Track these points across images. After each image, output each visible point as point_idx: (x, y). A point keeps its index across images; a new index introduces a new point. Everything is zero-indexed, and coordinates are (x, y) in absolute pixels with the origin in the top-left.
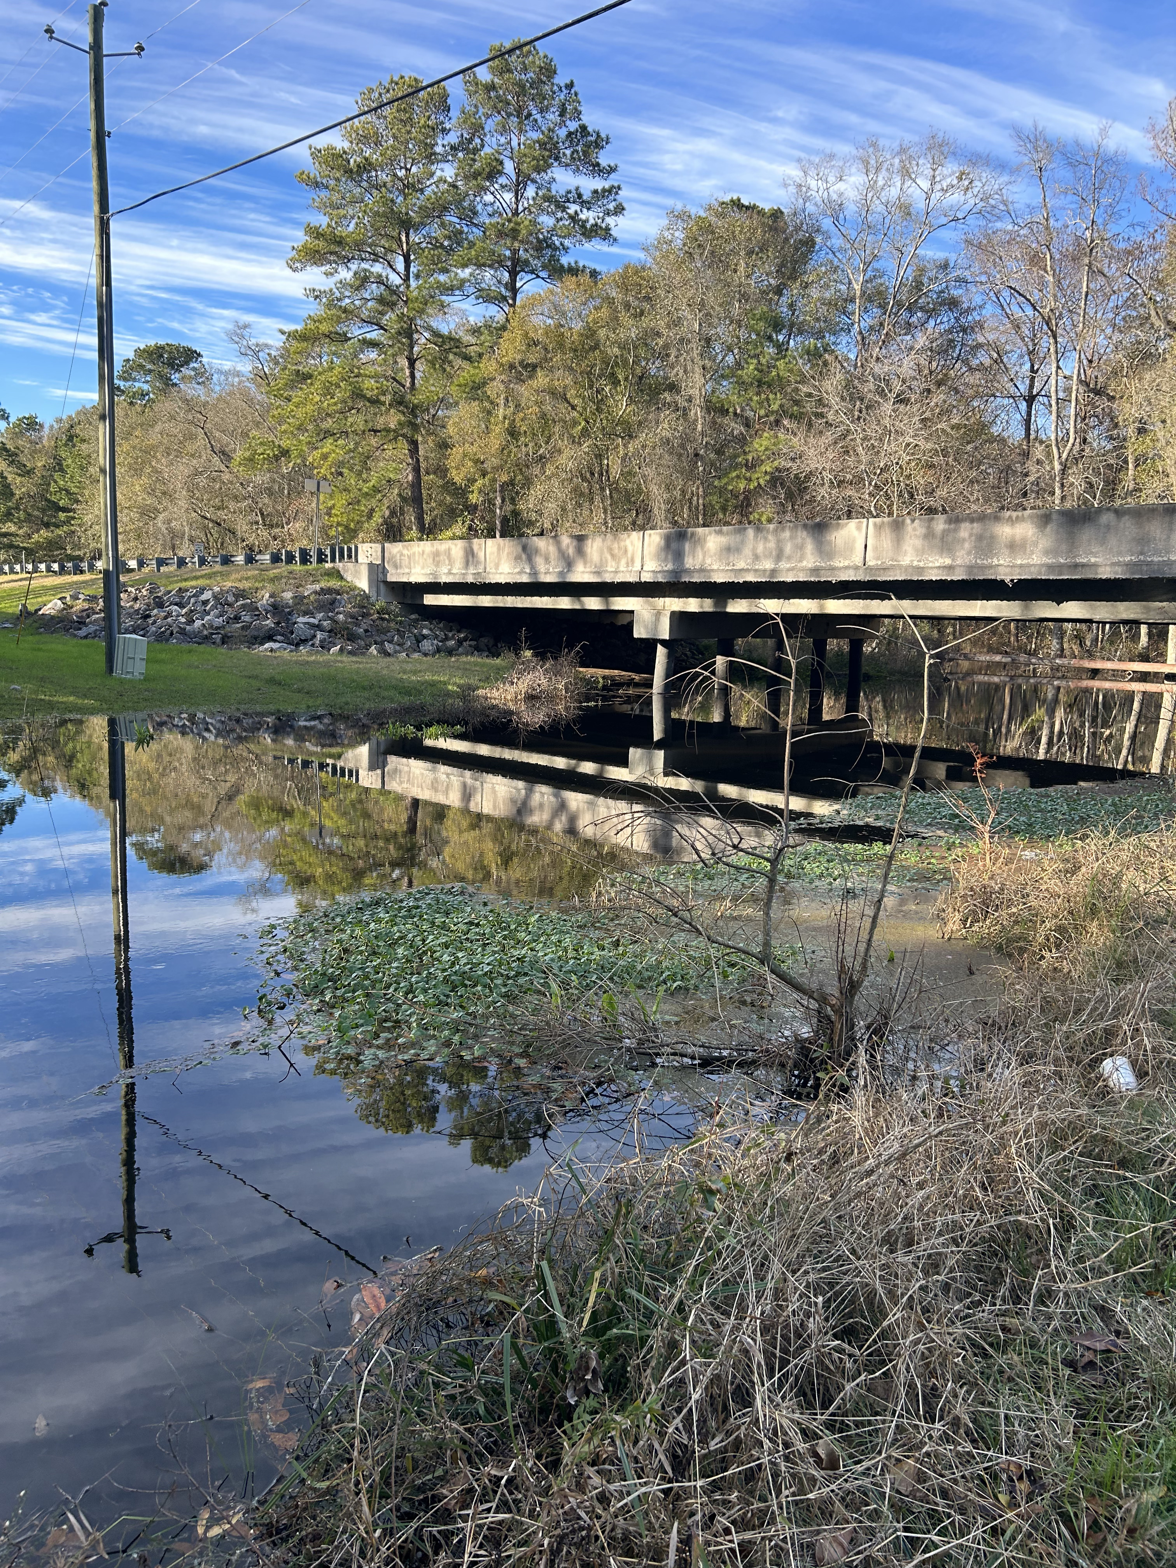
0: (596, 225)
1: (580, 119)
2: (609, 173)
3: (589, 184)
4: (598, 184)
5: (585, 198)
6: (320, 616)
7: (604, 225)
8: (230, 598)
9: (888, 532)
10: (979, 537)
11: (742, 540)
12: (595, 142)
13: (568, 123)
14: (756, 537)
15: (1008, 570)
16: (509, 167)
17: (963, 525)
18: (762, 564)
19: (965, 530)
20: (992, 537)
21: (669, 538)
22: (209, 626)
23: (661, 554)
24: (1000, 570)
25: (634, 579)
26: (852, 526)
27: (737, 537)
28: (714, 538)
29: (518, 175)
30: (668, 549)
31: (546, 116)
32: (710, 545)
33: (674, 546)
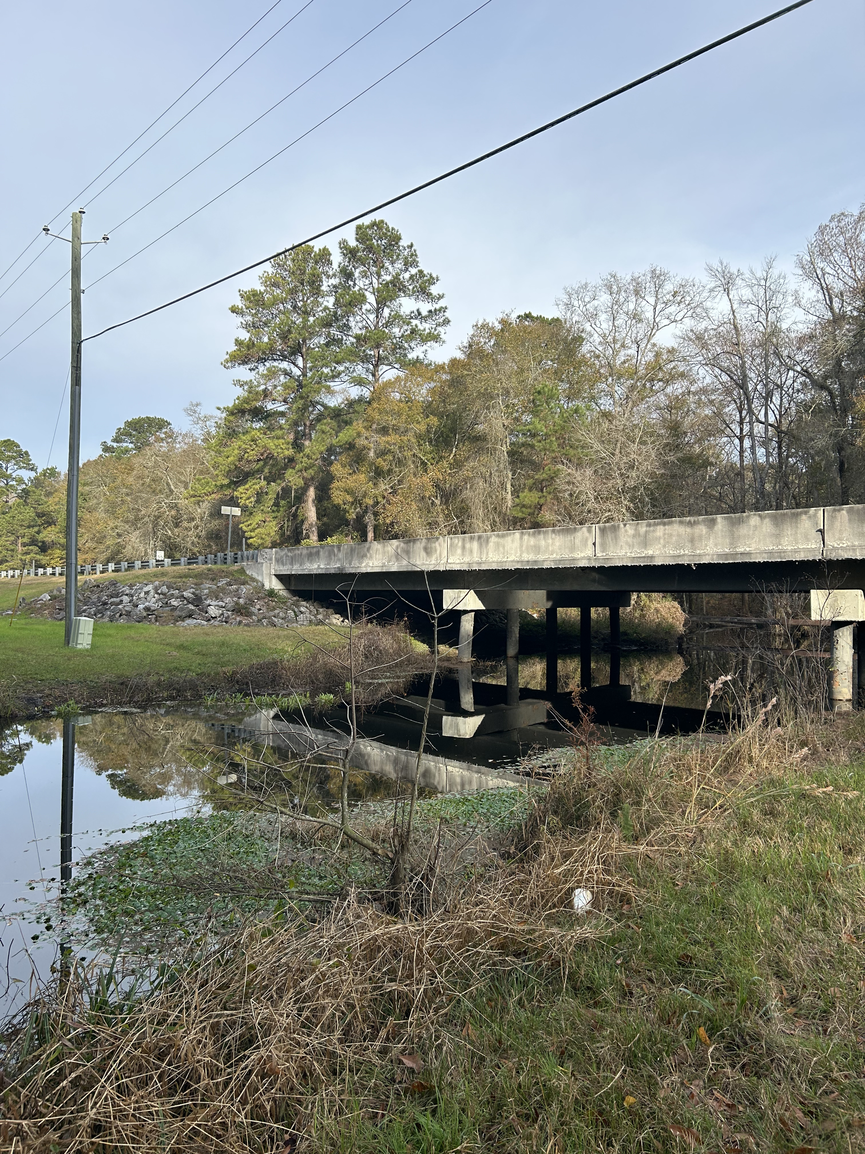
0: (430, 332)
1: (418, 267)
2: (439, 299)
4: (432, 306)
5: (423, 315)
6: (226, 600)
7: (435, 333)
8: (164, 589)
9: (609, 533)
10: (671, 535)
11: (513, 541)
12: (428, 280)
13: (410, 269)
14: (521, 538)
15: (691, 558)
16: (371, 298)
17: (658, 527)
18: (526, 557)
19: (660, 531)
20: (679, 535)
21: (464, 540)
22: (147, 609)
23: (459, 551)
24: (686, 558)
25: (442, 569)
26: (585, 529)
27: (509, 539)
28: (493, 539)
29: (377, 303)
30: (464, 548)
31: (395, 265)
32: (491, 544)
33: (468, 545)
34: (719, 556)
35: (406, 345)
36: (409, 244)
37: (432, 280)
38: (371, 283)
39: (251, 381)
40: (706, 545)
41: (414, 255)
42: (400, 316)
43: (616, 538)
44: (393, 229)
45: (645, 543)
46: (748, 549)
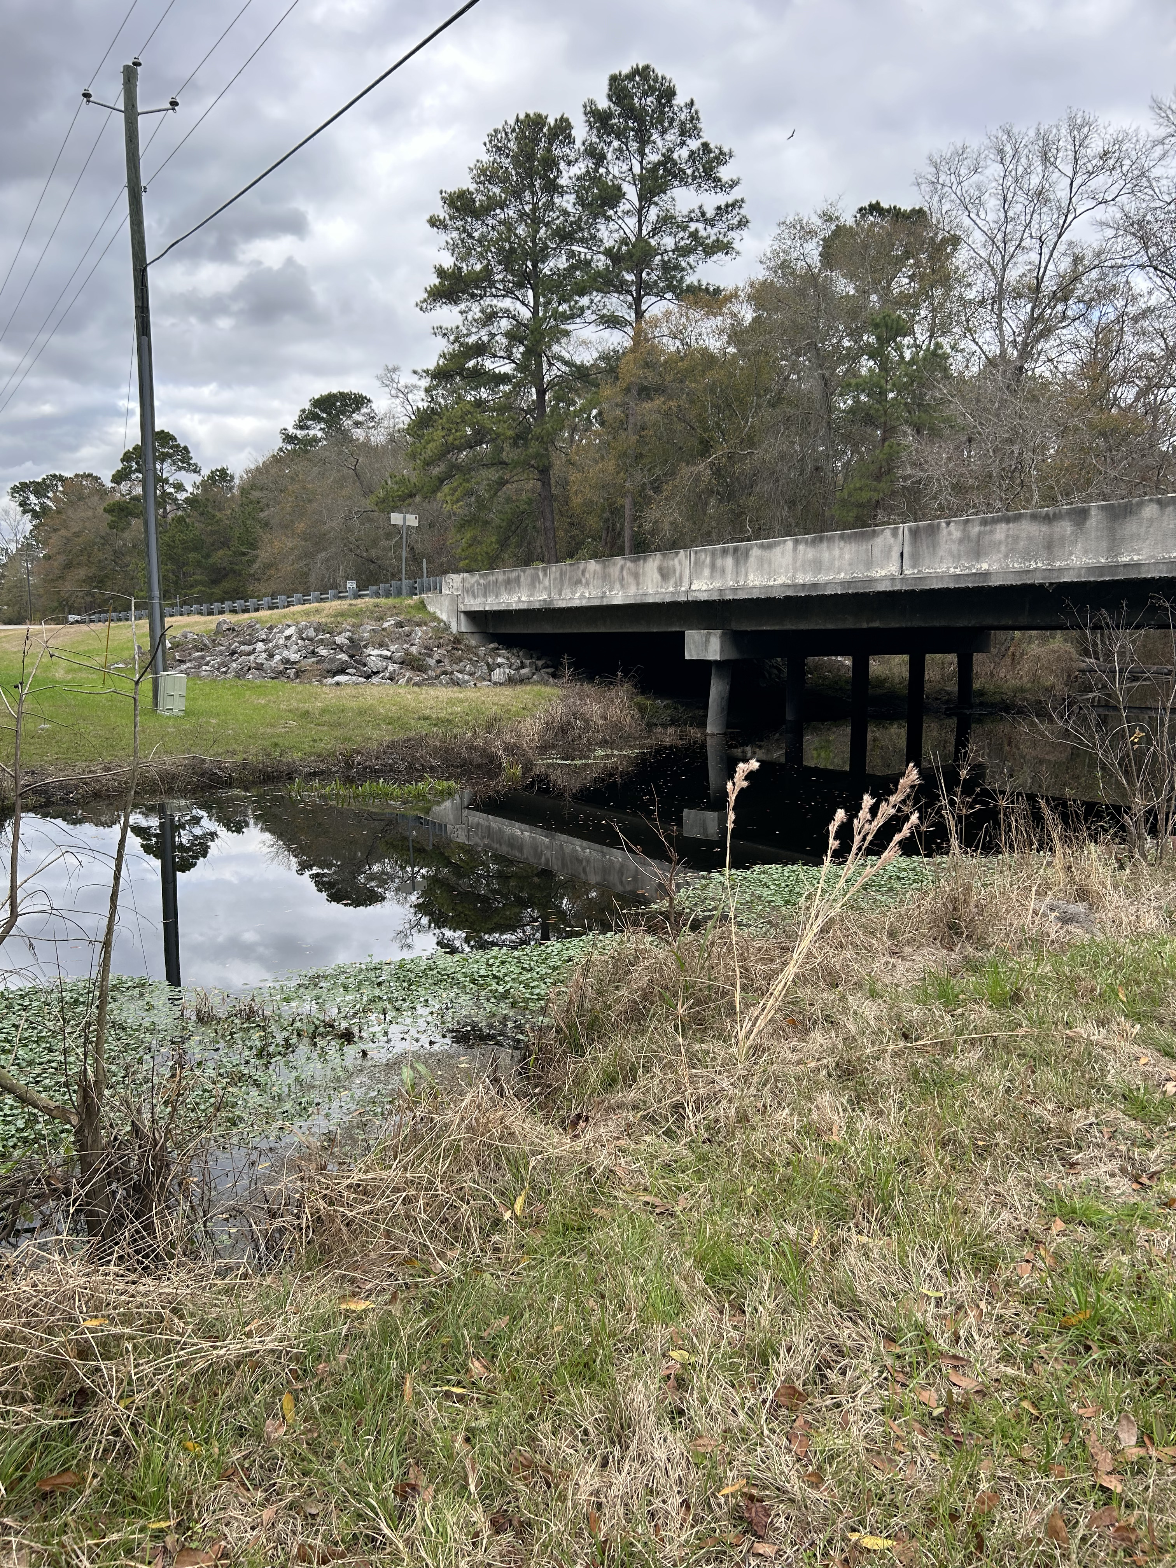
0: (718, 240)
1: (700, 137)
2: (731, 187)
3: (711, 201)
4: (722, 199)
5: (708, 216)
6: (393, 648)
7: (725, 240)
8: (311, 633)
9: (923, 536)
10: (1016, 539)
11: (783, 553)
12: (717, 158)
13: (689, 141)
14: (795, 549)
15: (1047, 574)
16: (631, 192)
17: (998, 526)
18: (803, 578)
19: (1001, 531)
20: (1030, 538)
21: (713, 553)
22: (286, 661)
23: (707, 572)
24: (1038, 574)
25: (682, 598)
26: (888, 533)
27: (778, 550)
28: (755, 552)
29: (640, 201)
30: (713, 566)
31: (667, 137)
32: (752, 560)
33: (719, 562)
34: (1090, 570)
35: (684, 264)
36: (688, 101)
37: (722, 158)
38: (631, 169)
39: (458, 327)
40: (1071, 554)
41: (694, 119)
42: (673, 217)
43: (934, 546)
44: (663, 78)
45: (977, 554)
46: (1136, 558)
